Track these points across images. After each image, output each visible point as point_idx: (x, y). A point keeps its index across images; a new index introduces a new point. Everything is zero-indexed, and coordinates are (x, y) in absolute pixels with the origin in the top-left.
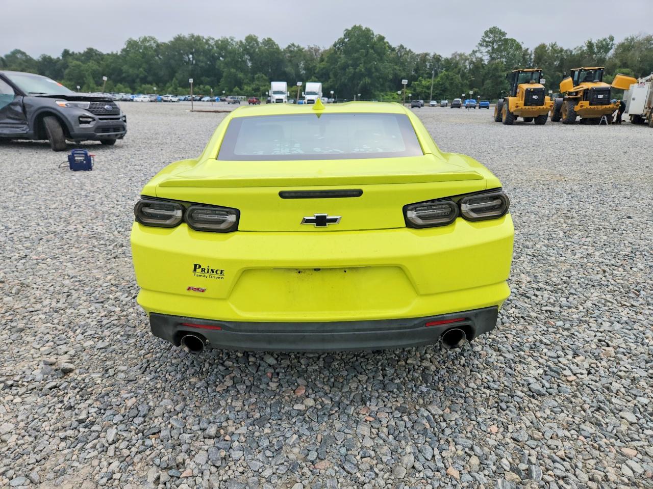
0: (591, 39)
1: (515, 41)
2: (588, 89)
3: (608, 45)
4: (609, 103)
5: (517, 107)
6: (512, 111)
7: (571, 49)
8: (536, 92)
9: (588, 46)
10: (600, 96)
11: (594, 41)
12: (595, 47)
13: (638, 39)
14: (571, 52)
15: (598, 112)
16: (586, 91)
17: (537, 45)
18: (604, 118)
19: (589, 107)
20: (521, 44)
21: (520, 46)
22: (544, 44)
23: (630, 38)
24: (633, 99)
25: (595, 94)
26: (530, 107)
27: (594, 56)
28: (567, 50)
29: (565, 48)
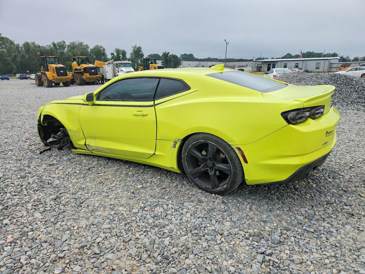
0: (54, 42)
1: (8, 39)
2: (86, 68)
3: (63, 45)
4: (98, 74)
5: (53, 77)
6: (50, 79)
7: (45, 46)
8: (61, 68)
9: (53, 45)
10: (93, 71)
11: (56, 43)
12: (57, 46)
13: (76, 43)
14: (45, 48)
15: (93, 78)
16: (85, 69)
17: (23, 43)
18: (97, 82)
19: (90, 76)
20: (13, 41)
21: (13, 42)
22: (28, 42)
23: (72, 43)
24: (107, 72)
25: (90, 70)
26: (61, 77)
27: (58, 50)
28: (42, 47)
29: (41, 45)
